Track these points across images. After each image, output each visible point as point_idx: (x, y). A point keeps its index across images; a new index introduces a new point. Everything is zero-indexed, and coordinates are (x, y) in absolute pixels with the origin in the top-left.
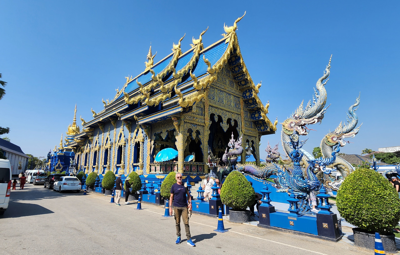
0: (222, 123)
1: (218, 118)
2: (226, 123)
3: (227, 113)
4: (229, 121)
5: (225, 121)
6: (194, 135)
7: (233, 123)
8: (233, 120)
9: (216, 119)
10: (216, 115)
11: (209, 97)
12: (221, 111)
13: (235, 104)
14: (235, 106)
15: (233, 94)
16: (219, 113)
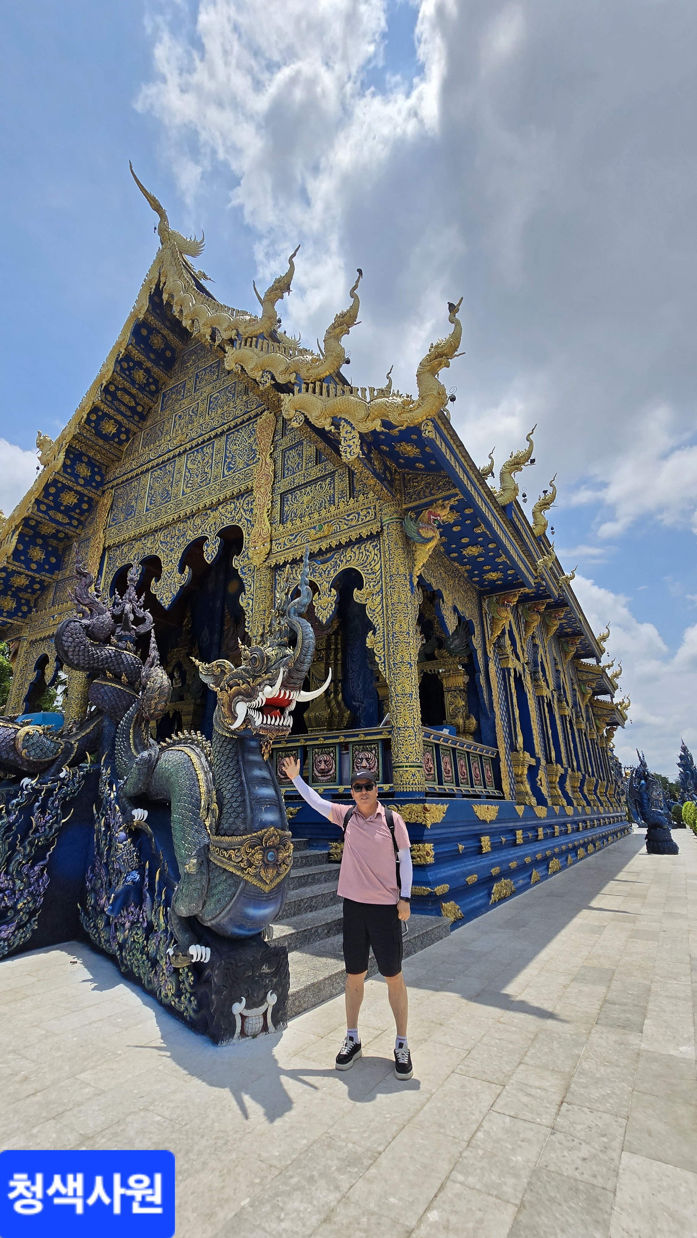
0: (159, 579)
1: (140, 571)
3: (190, 524)
4: (192, 553)
5: (171, 564)
7: (211, 551)
8: (212, 538)
9: (134, 577)
10: (135, 565)
11: (114, 520)
12: (160, 536)
13: (230, 463)
14: (229, 469)
15: (220, 430)
16: (149, 547)
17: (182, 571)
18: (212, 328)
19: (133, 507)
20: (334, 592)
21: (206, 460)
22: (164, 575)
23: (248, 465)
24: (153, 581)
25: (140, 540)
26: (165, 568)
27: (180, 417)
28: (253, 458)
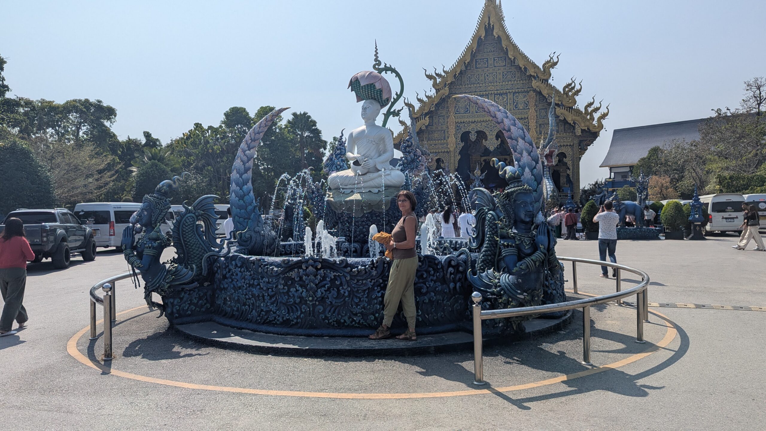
0: (486, 140)
1: (476, 135)
2: (495, 138)
5: (491, 136)
9: (473, 137)
10: (473, 132)
11: (457, 111)
12: (484, 124)
13: (516, 105)
14: (516, 108)
15: (511, 91)
16: (480, 127)
17: (497, 140)
18: (525, 67)
19: (467, 108)
20: (557, 157)
21: (504, 100)
22: (488, 139)
23: (524, 109)
24: (484, 140)
25: (474, 123)
26: (489, 137)
27: (488, 75)
28: (526, 107)
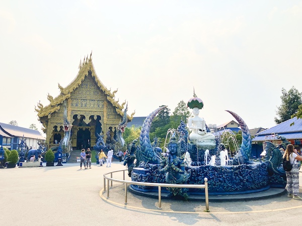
1: (80, 117)
2: (89, 119)
3: (90, 112)
4: (92, 117)
6: (59, 129)
7: (95, 118)
8: (95, 116)
11: (72, 105)
15: (97, 99)
16: (82, 113)
18: (104, 91)
21: (94, 103)
22: (86, 119)
25: (79, 111)
27: (87, 91)
28: (103, 107)
